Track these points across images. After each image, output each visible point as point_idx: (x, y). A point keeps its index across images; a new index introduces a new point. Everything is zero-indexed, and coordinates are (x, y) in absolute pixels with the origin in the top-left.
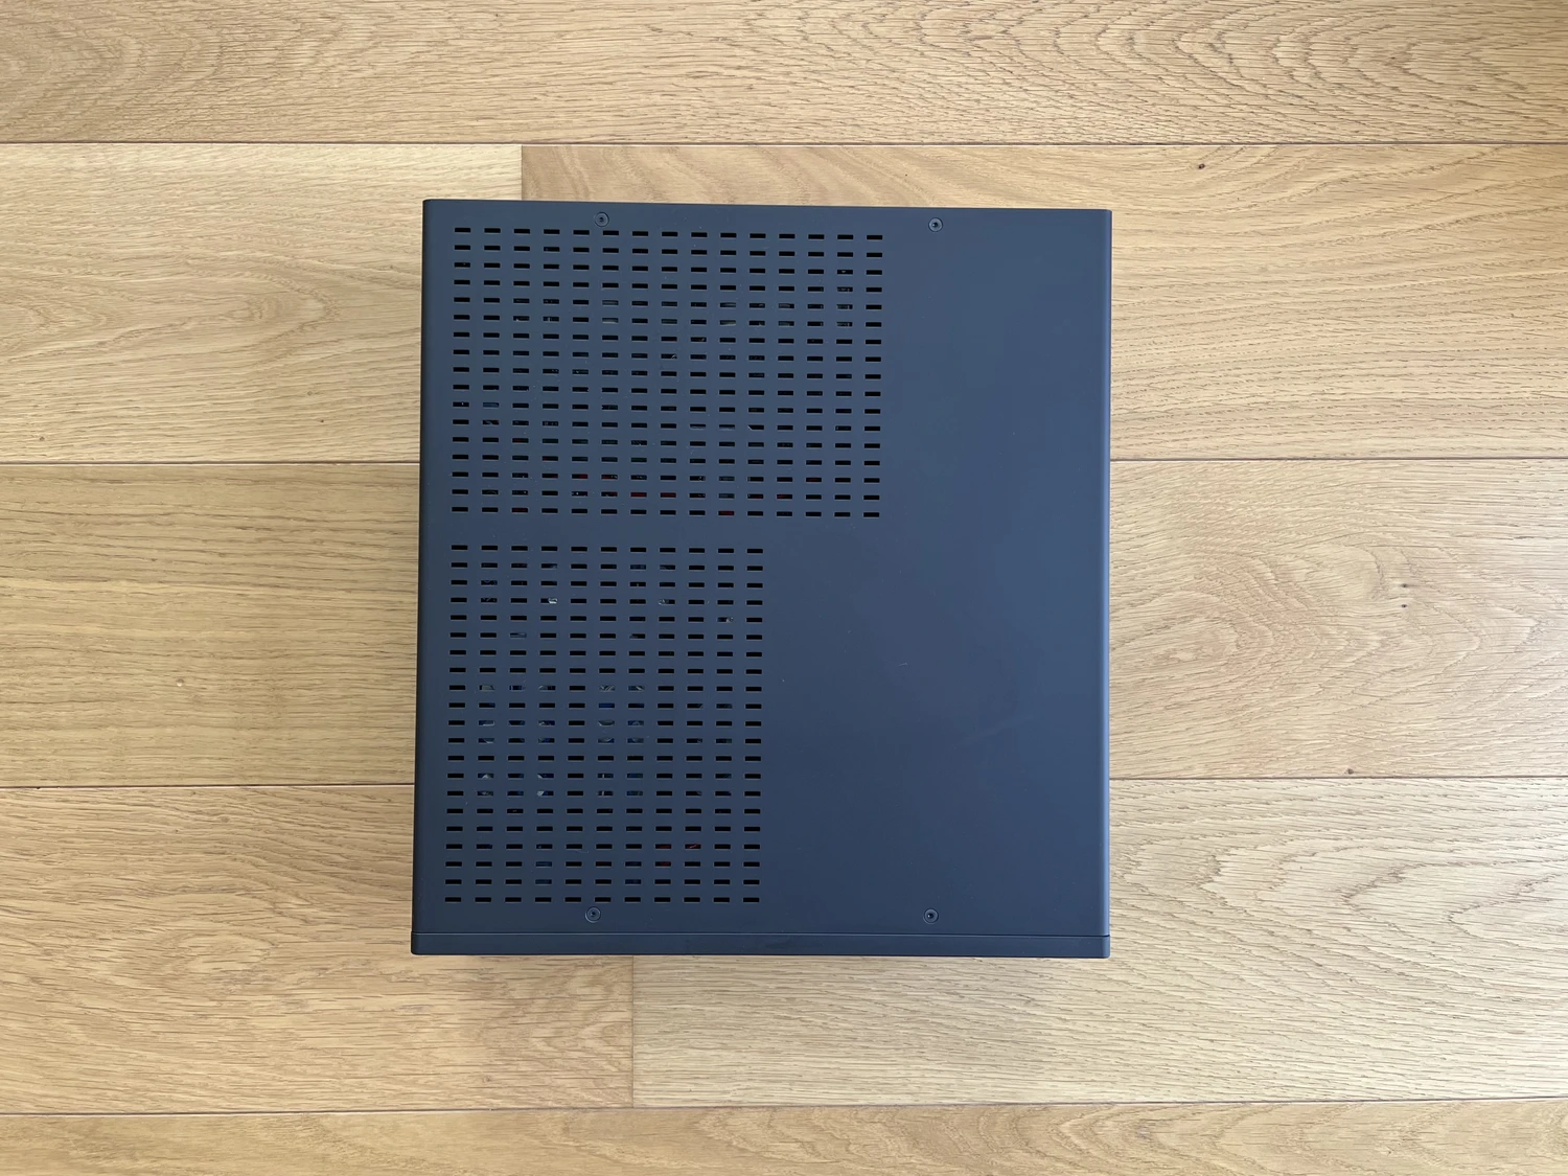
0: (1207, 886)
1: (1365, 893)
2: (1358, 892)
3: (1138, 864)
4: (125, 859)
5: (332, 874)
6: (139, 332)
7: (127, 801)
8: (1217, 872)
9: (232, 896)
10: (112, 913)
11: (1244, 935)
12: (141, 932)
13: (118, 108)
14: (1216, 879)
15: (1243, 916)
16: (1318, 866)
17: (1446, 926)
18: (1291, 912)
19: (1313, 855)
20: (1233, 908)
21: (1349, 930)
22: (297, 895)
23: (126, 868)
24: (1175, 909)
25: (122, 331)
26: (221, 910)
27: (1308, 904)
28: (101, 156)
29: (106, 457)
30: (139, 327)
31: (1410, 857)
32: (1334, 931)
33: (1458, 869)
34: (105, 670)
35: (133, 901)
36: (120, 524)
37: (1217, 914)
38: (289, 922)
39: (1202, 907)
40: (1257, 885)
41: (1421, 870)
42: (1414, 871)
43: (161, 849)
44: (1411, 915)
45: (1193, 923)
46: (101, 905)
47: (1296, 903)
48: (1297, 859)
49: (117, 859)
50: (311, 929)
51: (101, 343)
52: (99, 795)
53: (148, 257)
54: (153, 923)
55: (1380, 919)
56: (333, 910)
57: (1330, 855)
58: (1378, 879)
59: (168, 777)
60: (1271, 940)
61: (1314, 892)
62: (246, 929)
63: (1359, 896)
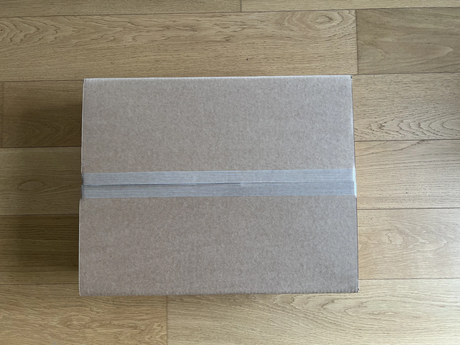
0: (291, 304)
1: (326, 305)
2: (324, 305)
3: (276, 299)
4: (60, 299)
5: (103, 302)
6: (63, 187)
7: (60, 287)
8: (294, 301)
9: (82, 307)
10: (56, 311)
11: (300, 315)
12: (63, 315)
13: (59, 140)
14: (293, 302)
15: (299, 311)
16: (316, 299)
17: (344, 313)
18: (310, 310)
19: (315, 297)
20: (297, 309)
21: (323, 314)
22: (96, 307)
23: (59, 301)
24: (284, 309)
25: (59, 187)
26: (79, 310)
27: (313, 308)
28: (56, 150)
29: (56, 213)
30: (63, 186)
31: (336, 297)
32: (319, 314)
33: (347, 300)
34: (56, 259)
35: (62, 309)
36: (59, 227)
37: (293, 310)
38: (94, 313)
39: (290, 309)
40: (302, 304)
41: (338, 300)
42: (336, 300)
43: (67, 297)
44: (336, 310)
45: (288, 312)
46: (55, 309)
47: (311, 308)
48: (312, 298)
49: (58, 299)
50: (99, 314)
51: (56, 189)
52: (54, 286)
53: (65, 171)
54: (65, 313)
55: (329, 311)
56: (103, 310)
57: (318, 297)
58: (329, 302)
59: (69, 281)
60: (305, 316)
61: (315, 305)
62: (85, 314)
63: (325, 306)
